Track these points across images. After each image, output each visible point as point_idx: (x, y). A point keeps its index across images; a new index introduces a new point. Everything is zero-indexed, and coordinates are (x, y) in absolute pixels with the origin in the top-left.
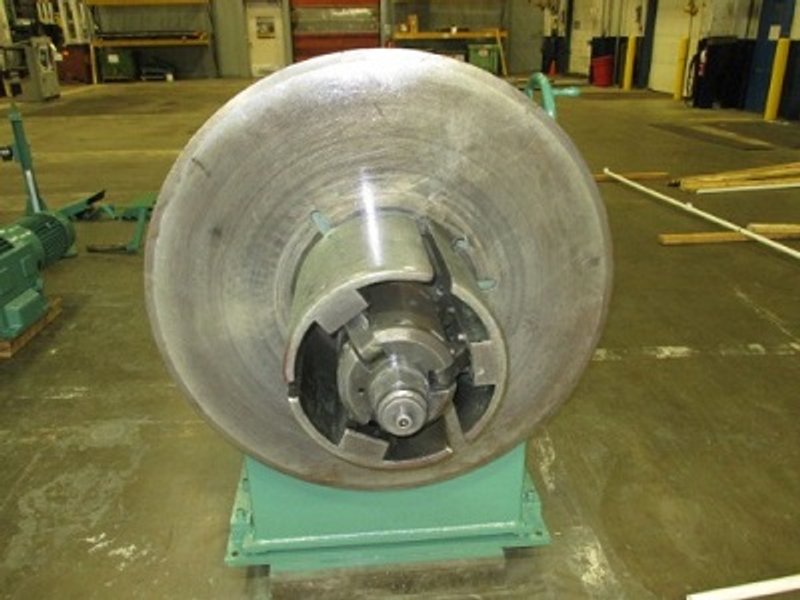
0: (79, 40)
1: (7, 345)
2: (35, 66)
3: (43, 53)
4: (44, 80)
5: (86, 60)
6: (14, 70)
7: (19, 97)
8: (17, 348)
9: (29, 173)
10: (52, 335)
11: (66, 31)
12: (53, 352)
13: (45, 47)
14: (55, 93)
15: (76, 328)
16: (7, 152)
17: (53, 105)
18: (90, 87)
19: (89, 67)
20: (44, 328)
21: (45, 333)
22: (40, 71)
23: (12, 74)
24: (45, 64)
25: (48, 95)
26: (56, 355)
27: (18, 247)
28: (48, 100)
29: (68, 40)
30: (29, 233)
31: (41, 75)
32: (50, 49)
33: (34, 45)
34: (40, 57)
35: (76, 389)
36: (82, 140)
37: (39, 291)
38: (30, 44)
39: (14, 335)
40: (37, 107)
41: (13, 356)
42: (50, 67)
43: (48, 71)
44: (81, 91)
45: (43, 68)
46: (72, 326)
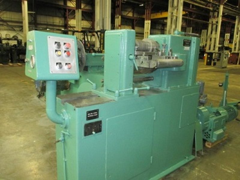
0: (236, 52)
1: (211, 144)
2: (223, 58)
3: (226, 55)
4: (224, 62)
5: (237, 57)
6: (216, 59)
7: (215, 66)
8: (213, 146)
9: (225, 92)
10: (223, 145)
11: (233, 49)
12: (224, 152)
13: (227, 53)
14: (225, 66)
15: (232, 146)
16: (221, 84)
17: (224, 69)
18: (236, 65)
19: (237, 60)
20: (221, 142)
21: (221, 144)
22: (224, 60)
23: (215, 60)
24: (225, 58)
25: (224, 66)
26: (224, 153)
27: (222, 115)
28: (223, 68)
29: (233, 51)
30: (225, 111)
31: (224, 61)
32: (228, 54)
33: (224, 52)
34: (225, 56)
35: (231, 169)
36: (233, 82)
37: (224, 130)
38: (223, 52)
39: (213, 142)
40: (220, 70)
41: (211, 148)
42: (227, 58)
43: (226, 60)
44: (233, 66)
45: (224, 59)
46: (230, 145)
